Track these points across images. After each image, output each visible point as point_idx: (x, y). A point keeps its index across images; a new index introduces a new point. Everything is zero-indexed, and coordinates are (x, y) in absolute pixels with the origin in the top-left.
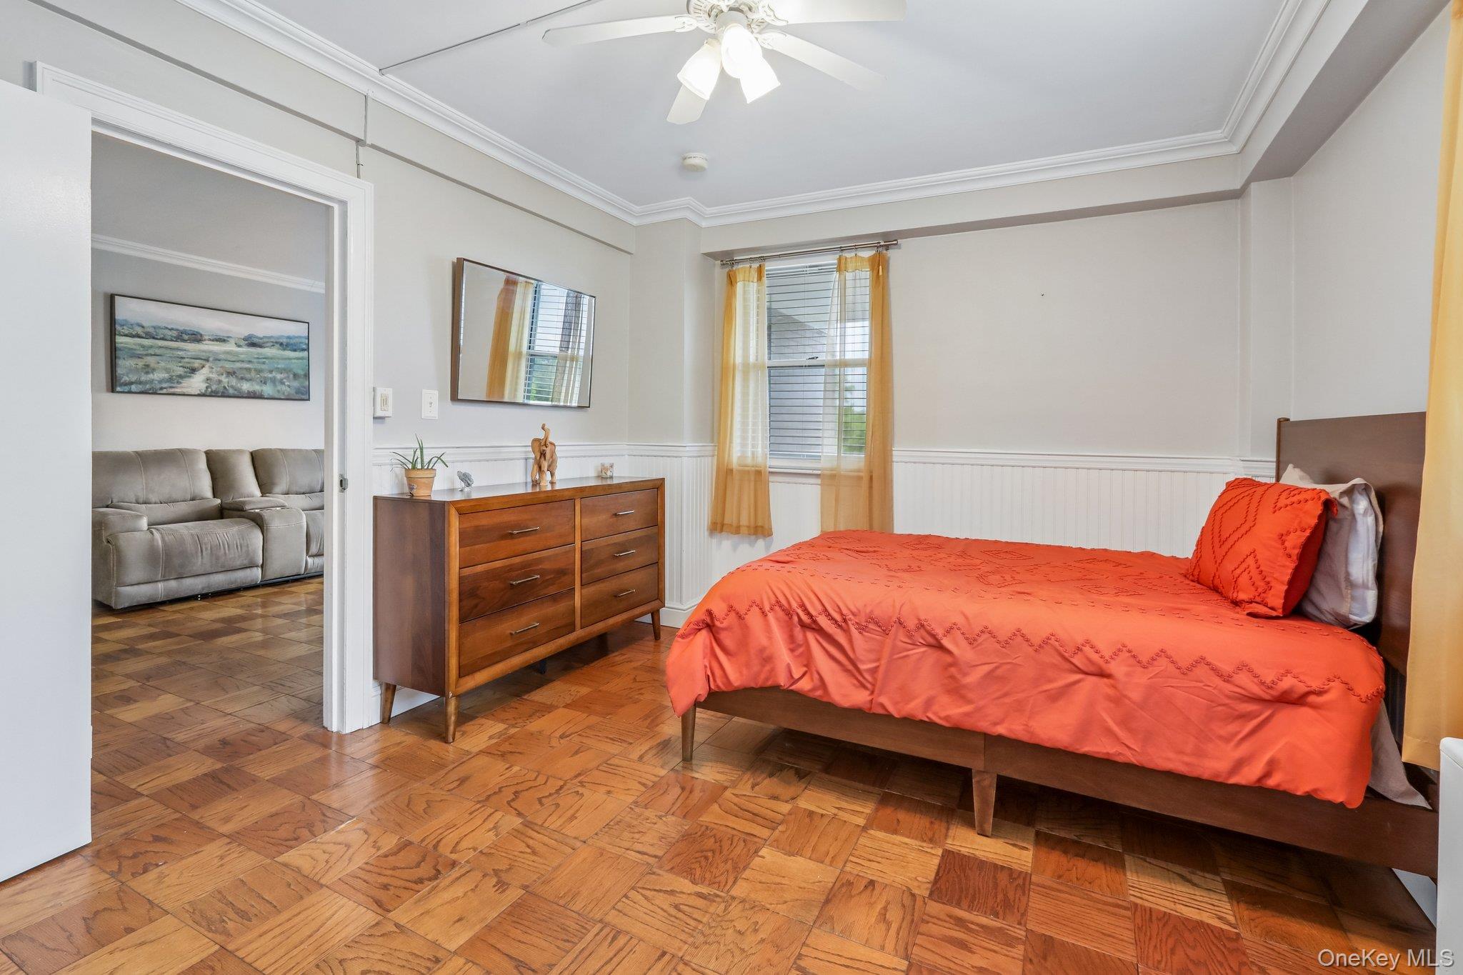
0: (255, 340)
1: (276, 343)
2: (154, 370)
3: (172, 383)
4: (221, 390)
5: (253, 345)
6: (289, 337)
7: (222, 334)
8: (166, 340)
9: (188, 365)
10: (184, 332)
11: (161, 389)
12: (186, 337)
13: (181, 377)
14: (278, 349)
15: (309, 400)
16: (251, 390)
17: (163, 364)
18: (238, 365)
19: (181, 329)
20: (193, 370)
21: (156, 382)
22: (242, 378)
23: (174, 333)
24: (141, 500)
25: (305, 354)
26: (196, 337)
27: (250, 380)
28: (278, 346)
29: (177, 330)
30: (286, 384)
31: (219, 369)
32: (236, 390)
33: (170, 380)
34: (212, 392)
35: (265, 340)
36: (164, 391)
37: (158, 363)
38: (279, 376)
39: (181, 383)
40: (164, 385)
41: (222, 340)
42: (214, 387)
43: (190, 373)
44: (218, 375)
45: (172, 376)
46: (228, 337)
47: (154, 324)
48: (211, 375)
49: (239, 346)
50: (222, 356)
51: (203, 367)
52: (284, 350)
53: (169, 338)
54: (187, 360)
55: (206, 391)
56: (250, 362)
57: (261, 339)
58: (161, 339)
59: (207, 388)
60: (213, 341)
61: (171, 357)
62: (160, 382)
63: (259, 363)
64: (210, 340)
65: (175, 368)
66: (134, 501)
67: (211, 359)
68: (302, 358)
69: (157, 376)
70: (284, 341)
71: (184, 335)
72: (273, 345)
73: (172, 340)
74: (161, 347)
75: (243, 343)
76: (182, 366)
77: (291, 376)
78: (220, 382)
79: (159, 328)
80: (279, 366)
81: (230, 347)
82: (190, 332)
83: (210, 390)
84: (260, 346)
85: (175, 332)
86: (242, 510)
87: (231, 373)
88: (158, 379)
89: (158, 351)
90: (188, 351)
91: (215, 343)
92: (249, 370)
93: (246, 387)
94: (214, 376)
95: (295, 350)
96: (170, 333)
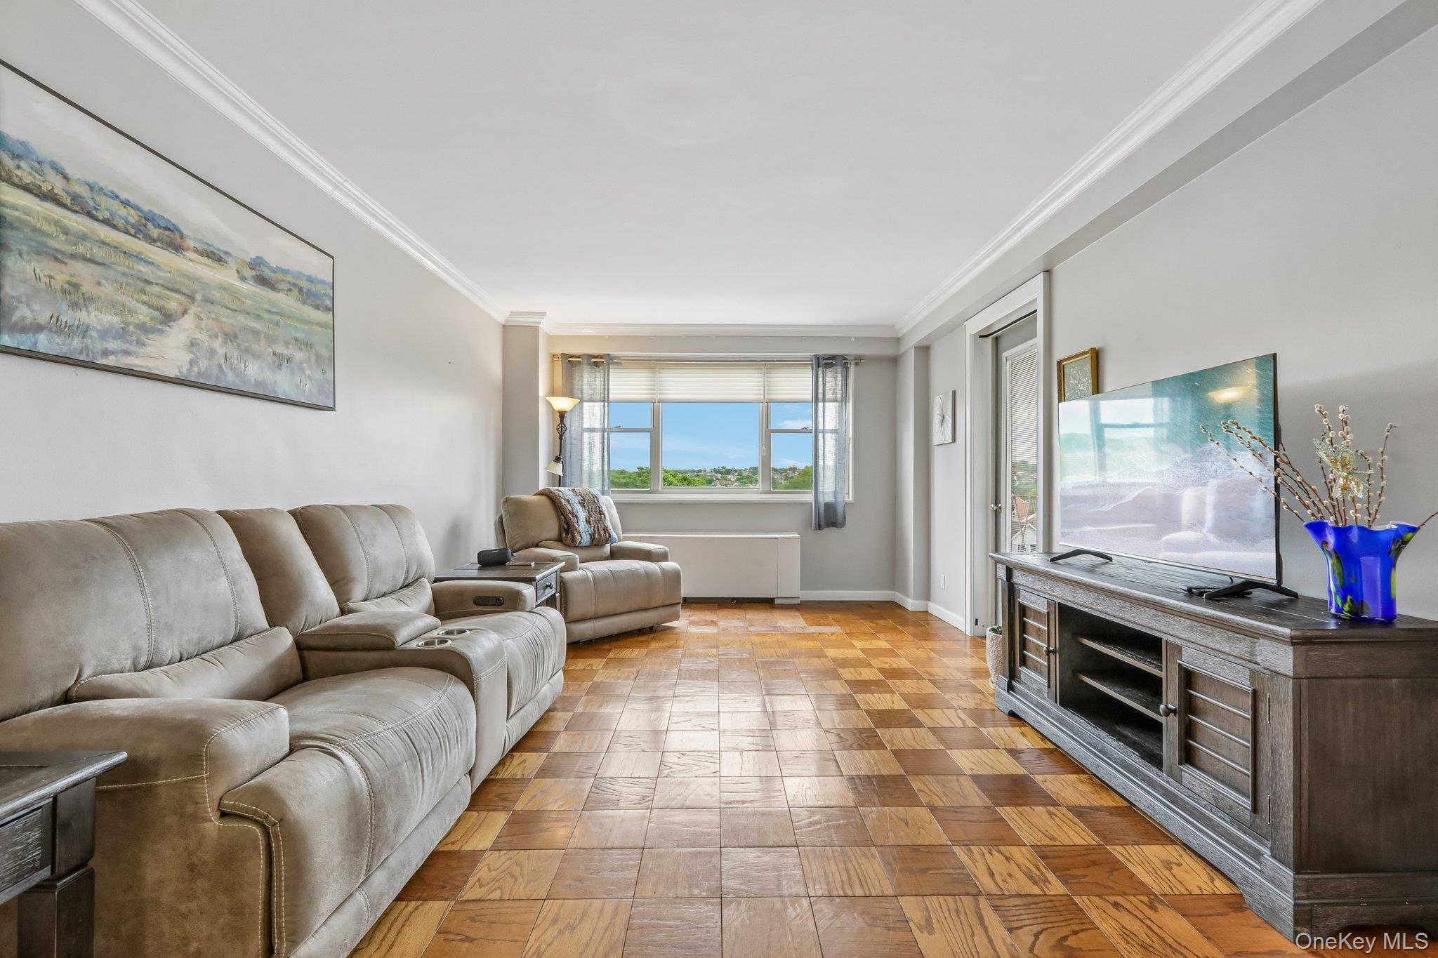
0: (267, 273)
1: (294, 285)
2: (88, 300)
3: (128, 342)
4: (215, 372)
5: (263, 281)
6: (310, 280)
7: (219, 245)
8: (114, 227)
9: (155, 302)
10: (149, 218)
11: (106, 353)
12: (155, 232)
13: (142, 328)
14: (297, 300)
15: (333, 409)
16: (260, 378)
17: (108, 289)
18: (242, 319)
19: (145, 208)
20: (168, 318)
21: (94, 334)
22: (247, 351)
23: (133, 216)
24: (143, 661)
25: (327, 317)
26: (172, 239)
27: (259, 357)
28: (295, 292)
29: (137, 208)
30: (306, 372)
31: (211, 323)
32: (237, 375)
33: (122, 334)
34: (199, 374)
35: (280, 276)
36: (111, 361)
37: (99, 284)
38: (299, 356)
39: (144, 345)
40: (112, 345)
41: (215, 257)
42: (203, 364)
43: (162, 323)
44: (210, 337)
45: (128, 324)
46: (226, 253)
47: (91, 180)
48: (198, 336)
49: (243, 279)
50: (216, 295)
51: (185, 312)
52: (304, 303)
53: (120, 223)
54: (155, 289)
55: (190, 370)
56: (258, 317)
57: (274, 271)
58: (107, 222)
59: (192, 363)
60: (201, 254)
61: (124, 274)
62: (105, 334)
63: (270, 322)
64: (196, 251)
65: (132, 304)
66: (128, 664)
67: (198, 297)
68: (322, 325)
69: (94, 317)
70: (304, 284)
71: (150, 225)
72: (290, 290)
73: (127, 232)
74: (103, 243)
75: (249, 273)
76: (144, 303)
77: (313, 358)
78: (212, 352)
79: (101, 190)
80: (298, 335)
81: (226, 276)
82: (162, 223)
83: (196, 369)
84: (274, 289)
85: (132, 211)
87: (230, 337)
88: (99, 327)
89: (99, 253)
90: (158, 267)
91: (204, 260)
92: (256, 333)
93: (253, 371)
94: (202, 337)
95: (317, 308)
96: (123, 212)
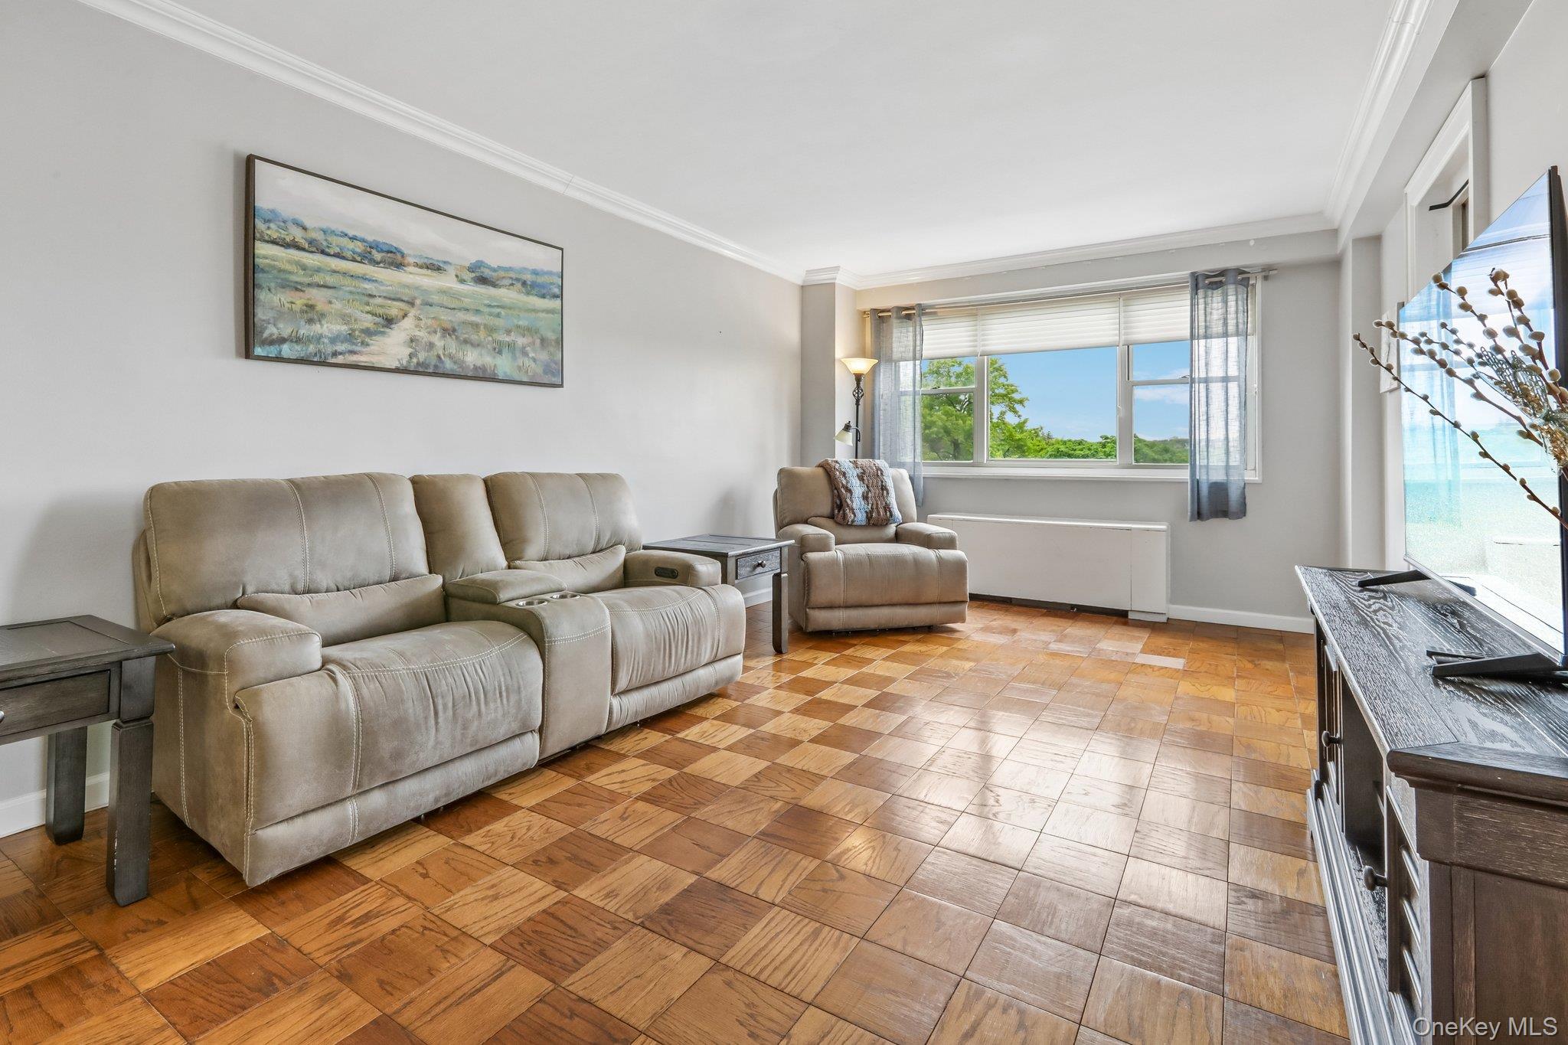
0: (487, 273)
1: (517, 280)
2: (322, 315)
3: (354, 344)
4: (434, 361)
5: (483, 280)
6: (535, 272)
7: (437, 257)
8: (344, 258)
9: (380, 311)
10: (374, 246)
11: (335, 354)
12: (378, 256)
13: (368, 332)
14: (520, 292)
15: (560, 385)
16: (479, 363)
17: (337, 305)
18: (461, 316)
19: (370, 238)
20: (389, 322)
21: (326, 341)
22: (466, 342)
23: (359, 247)
24: (301, 587)
25: (556, 304)
26: (394, 259)
27: (478, 345)
28: (519, 285)
29: (363, 241)
30: (530, 355)
31: (430, 322)
32: (455, 363)
33: (350, 337)
34: (418, 364)
35: (502, 274)
36: (340, 359)
37: (330, 302)
38: (521, 341)
39: (368, 345)
40: (340, 347)
41: (435, 268)
42: (422, 356)
43: (383, 326)
44: (429, 333)
45: (353, 330)
46: (445, 262)
47: (324, 226)
48: (418, 333)
49: (462, 281)
50: (435, 298)
51: (405, 316)
52: (528, 293)
53: (349, 254)
54: (379, 301)
55: (409, 362)
56: (477, 311)
57: (495, 270)
58: (337, 256)
59: (411, 356)
60: (421, 267)
61: (351, 292)
62: (333, 340)
63: (490, 314)
64: (416, 265)
65: (358, 314)
66: (285, 589)
67: (418, 302)
68: (551, 311)
69: (329, 328)
70: (528, 277)
71: (374, 252)
72: (512, 284)
73: (354, 260)
74: (335, 272)
75: (468, 276)
76: (368, 313)
77: (538, 341)
78: (431, 345)
79: (333, 232)
80: (521, 323)
81: (447, 281)
82: (385, 248)
83: (415, 360)
84: (494, 285)
85: (359, 243)
86: (493, 602)
87: (448, 331)
88: (330, 335)
89: (330, 280)
90: (381, 283)
91: (424, 271)
92: (475, 326)
93: (472, 358)
94: (421, 334)
95: (543, 296)
96: (351, 245)
